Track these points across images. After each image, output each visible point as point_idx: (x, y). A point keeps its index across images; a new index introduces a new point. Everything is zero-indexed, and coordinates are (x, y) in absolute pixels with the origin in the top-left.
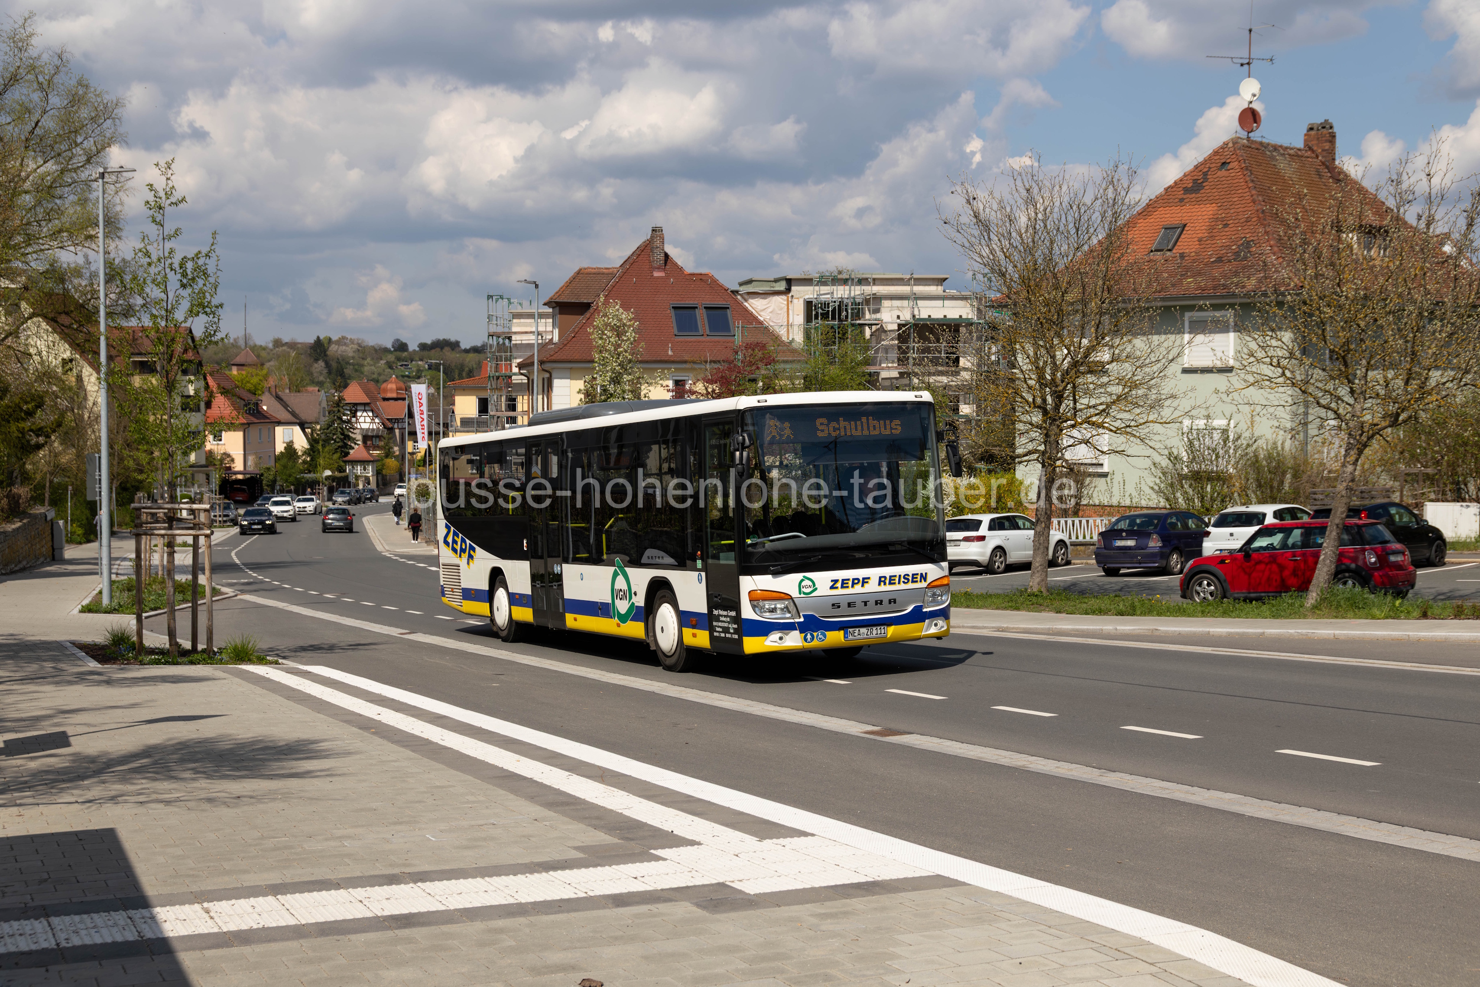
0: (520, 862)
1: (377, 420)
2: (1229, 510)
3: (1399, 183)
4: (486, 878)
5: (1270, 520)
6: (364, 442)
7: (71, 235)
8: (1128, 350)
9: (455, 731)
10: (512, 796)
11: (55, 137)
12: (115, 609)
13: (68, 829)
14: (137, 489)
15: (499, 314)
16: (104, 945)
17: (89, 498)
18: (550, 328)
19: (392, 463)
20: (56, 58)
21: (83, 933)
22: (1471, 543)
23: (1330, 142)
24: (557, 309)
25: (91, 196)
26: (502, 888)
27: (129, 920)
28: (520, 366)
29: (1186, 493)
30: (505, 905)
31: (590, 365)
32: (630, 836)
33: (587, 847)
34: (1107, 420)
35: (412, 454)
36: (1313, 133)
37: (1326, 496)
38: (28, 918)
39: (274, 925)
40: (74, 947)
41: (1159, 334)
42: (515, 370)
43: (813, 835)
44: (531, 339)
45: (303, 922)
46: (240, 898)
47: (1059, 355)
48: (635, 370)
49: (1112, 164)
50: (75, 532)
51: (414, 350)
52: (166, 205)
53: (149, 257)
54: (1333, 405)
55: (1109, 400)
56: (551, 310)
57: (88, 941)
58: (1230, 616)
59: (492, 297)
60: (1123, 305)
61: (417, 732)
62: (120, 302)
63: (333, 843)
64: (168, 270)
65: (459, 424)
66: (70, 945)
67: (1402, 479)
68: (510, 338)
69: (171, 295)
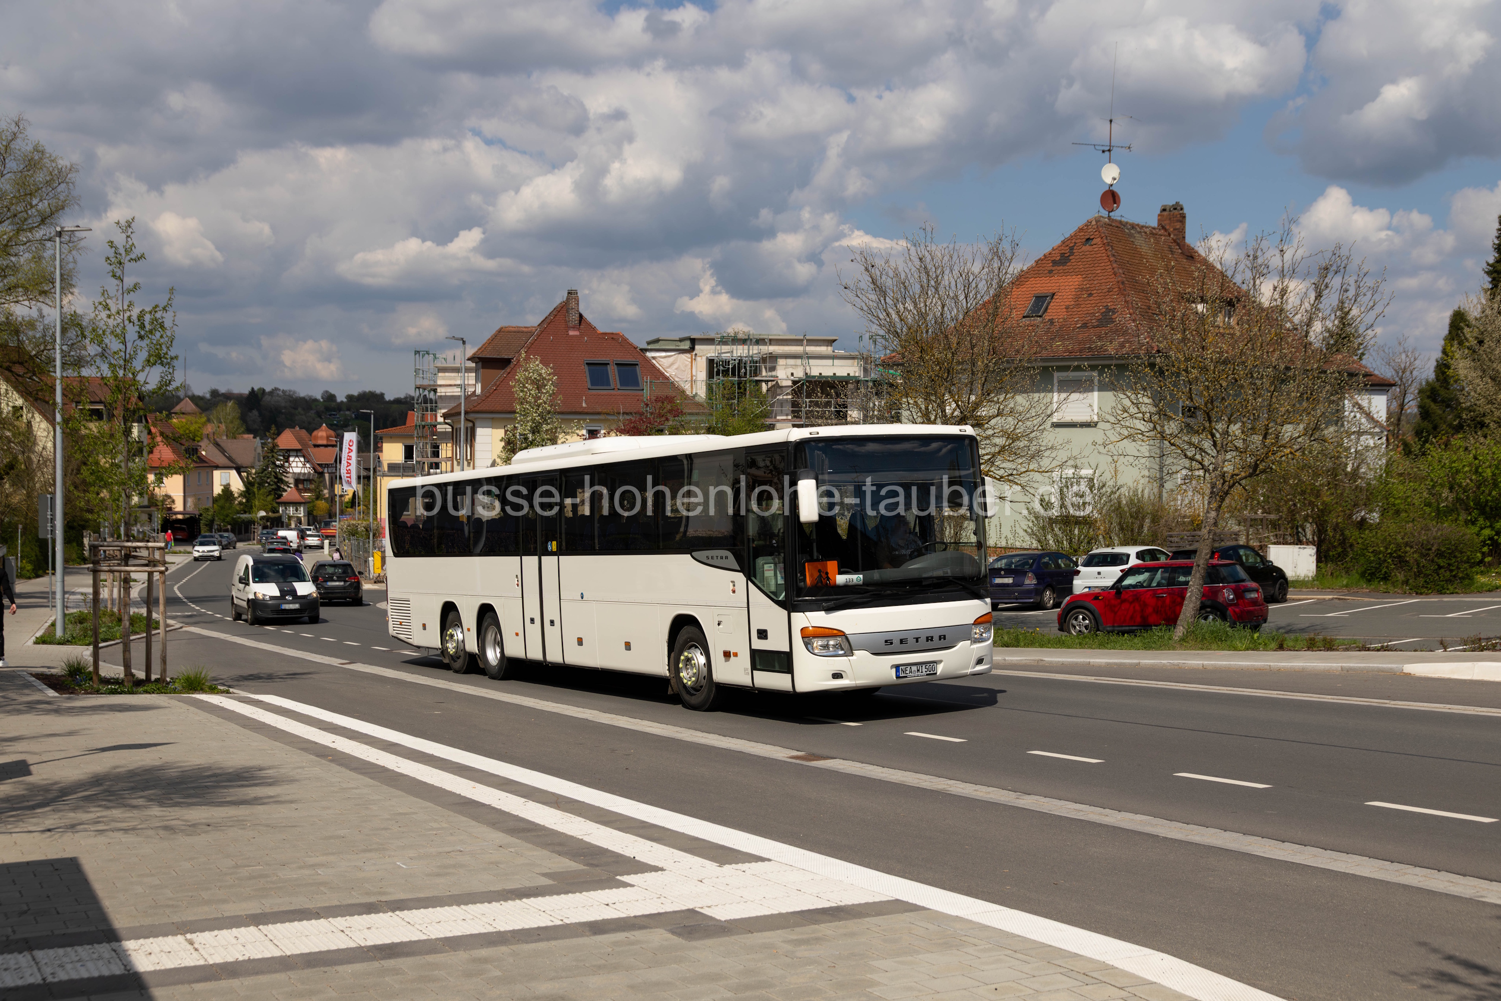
0: (492, 889)
1: (308, 465)
2: (1095, 551)
3: (1255, 258)
4: (462, 906)
5: (1133, 561)
6: (296, 485)
7: (26, 290)
8: (1012, 405)
9: (408, 759)
10: (474, 823)
11: (11, 199)
12: (68, 641)
13: (43, 858)
14: (84, 527)
15: (425, 368)
16: (91, 980)
17: (41, 536)
18: (473, 382)
19: (322, 505)
20: (14, 125)
21: (69, 966)
22: (1308, 581)
23: (1181, 222)
24: (480, 364)
25: (45, 255)
26: (479, 916)
27: (113, 953)
28: (445, 416)
29: (1056, 535)
30: (485, 934)
31: (512, 416)
32: (595, 862)
33: (555, 873)
34: (993, 469)
35: (341, 496)
36: (1165, 213)
37: (1182, 539)
38: (11, 952)
39: (259, 956)
40: (61, 983)
41: (1038, 391)
42: (440, 419)
43: (769, 860)
44: (456, 391)
45: (289, 953)
46: (222, 929)
47: (948, 410)
48: (555, 420)
49: (997, 237)
50: (25, 567)
51: (342, 402)
52: (126, 261)
53: (109, 309)
54: (1198, 457)
55: (993, 450)
56: (474, 365)
57: (74, 976)
58: (1107, 648)
59: (419, 352)
60: (1008, 366)
61: (372, 759)
62: (72, 353)
63: (306, 872)
64: (127, 322)
65: (386, 469)
66: (56, 980)
67: (1248, 523)
68: (435, 391)
69: (129, 345)
